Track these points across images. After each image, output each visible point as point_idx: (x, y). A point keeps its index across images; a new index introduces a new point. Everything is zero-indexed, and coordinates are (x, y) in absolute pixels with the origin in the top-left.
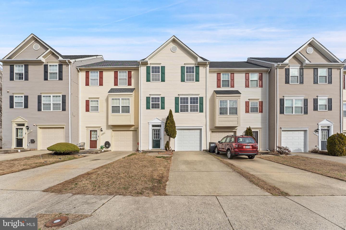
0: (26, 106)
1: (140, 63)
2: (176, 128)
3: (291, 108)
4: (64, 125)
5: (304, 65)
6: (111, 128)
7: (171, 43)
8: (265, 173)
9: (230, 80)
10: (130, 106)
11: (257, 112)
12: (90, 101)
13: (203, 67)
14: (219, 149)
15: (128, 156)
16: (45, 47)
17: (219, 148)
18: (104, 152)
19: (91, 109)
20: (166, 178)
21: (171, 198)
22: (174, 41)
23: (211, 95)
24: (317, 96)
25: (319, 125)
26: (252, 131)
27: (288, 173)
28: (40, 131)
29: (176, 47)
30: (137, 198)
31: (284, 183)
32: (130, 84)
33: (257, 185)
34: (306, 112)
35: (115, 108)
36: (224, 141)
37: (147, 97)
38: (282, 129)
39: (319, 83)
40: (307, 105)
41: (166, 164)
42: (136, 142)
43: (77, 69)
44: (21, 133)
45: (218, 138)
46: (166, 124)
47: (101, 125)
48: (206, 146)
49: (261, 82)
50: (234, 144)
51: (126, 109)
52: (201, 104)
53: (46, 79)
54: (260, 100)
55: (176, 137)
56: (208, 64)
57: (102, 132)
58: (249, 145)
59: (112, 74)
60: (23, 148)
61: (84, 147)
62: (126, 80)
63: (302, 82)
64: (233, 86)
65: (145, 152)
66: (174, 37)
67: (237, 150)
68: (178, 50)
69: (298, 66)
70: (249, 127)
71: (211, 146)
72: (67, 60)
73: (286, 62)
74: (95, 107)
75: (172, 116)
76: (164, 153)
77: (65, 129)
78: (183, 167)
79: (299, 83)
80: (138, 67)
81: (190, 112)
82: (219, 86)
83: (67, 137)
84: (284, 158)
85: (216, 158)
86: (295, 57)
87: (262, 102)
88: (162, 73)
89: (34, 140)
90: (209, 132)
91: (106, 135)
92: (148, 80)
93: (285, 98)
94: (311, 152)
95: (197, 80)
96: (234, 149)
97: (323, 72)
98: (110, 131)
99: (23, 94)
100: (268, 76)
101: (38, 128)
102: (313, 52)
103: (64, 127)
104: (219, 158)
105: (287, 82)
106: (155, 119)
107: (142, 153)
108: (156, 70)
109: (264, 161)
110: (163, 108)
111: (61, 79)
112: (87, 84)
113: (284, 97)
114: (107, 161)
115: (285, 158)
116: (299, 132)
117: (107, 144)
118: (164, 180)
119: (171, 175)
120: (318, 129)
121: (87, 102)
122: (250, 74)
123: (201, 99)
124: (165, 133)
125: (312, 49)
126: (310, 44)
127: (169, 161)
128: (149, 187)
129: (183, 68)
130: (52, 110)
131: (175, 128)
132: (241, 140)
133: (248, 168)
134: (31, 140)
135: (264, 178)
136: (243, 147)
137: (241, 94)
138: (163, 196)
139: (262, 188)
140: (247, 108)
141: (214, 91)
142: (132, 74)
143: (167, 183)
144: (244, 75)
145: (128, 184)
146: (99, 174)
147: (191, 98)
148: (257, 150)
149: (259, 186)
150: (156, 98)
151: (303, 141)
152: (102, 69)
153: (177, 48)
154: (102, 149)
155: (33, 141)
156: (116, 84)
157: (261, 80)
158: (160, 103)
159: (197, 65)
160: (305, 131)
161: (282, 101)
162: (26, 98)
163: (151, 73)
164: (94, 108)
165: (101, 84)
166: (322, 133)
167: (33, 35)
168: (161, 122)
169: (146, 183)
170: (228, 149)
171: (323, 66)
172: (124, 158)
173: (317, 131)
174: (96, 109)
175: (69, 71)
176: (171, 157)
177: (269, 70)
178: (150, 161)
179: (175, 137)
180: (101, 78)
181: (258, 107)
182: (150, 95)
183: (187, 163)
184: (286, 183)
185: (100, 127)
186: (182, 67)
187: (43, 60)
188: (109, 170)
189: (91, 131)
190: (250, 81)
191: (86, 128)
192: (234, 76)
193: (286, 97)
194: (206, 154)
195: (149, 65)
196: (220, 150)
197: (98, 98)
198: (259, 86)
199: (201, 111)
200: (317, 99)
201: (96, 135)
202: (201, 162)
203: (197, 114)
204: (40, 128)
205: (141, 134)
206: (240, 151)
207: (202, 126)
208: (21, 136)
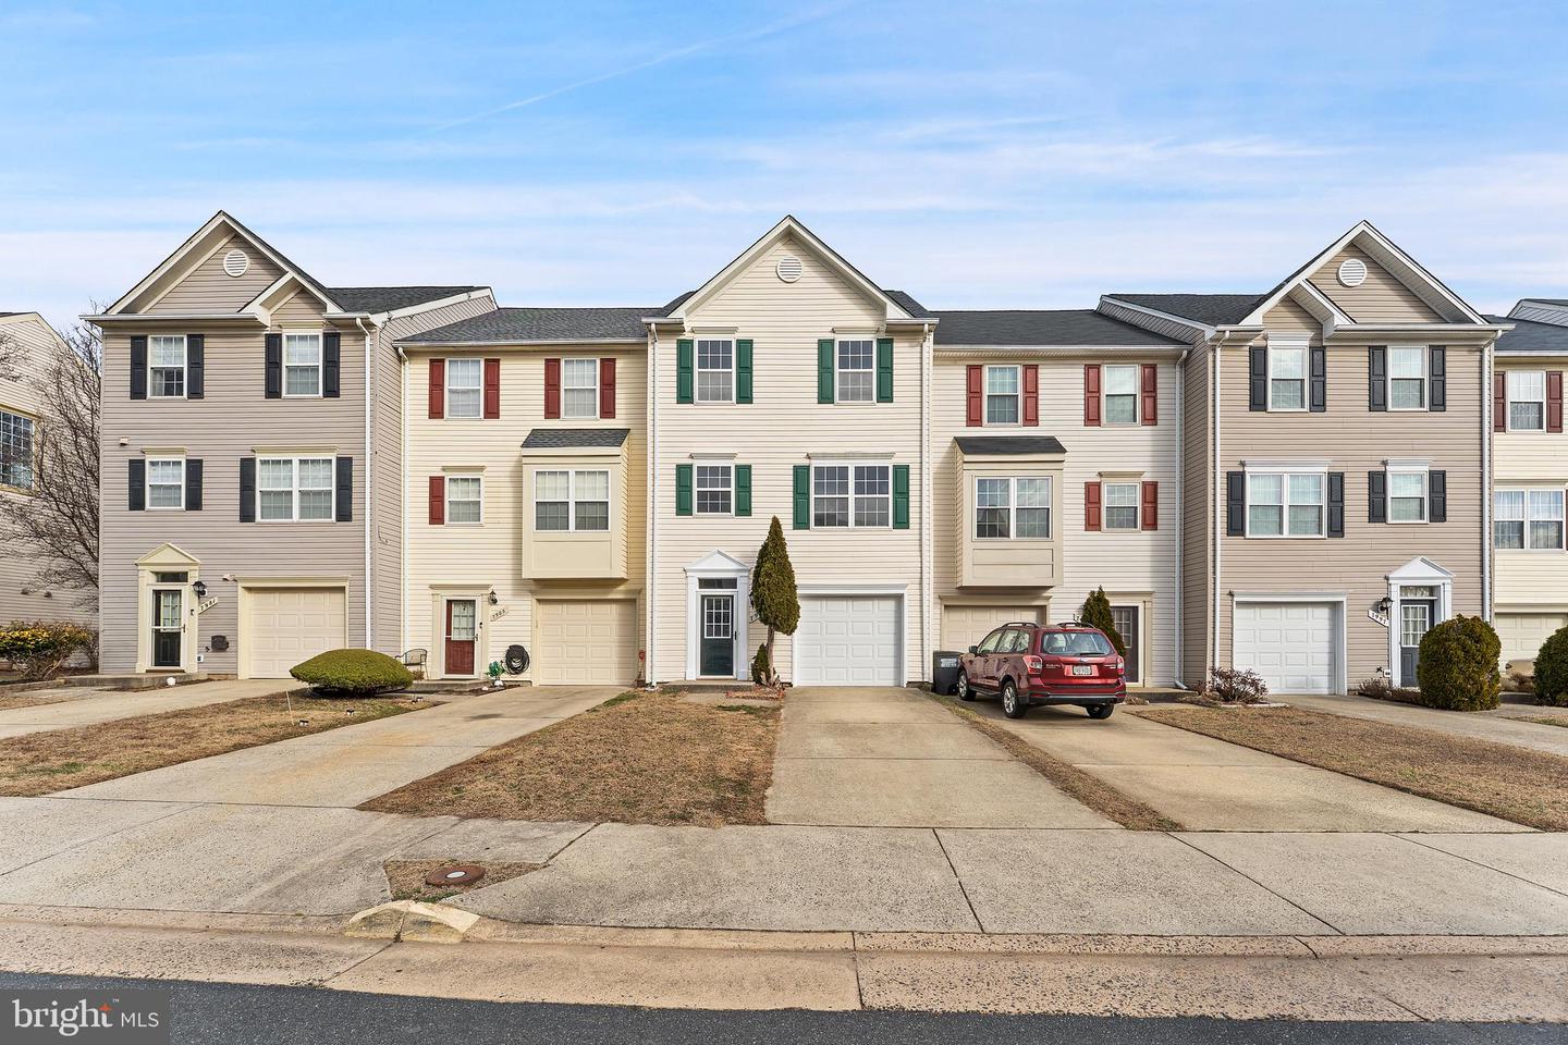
0: (194, 503)
1: (653, 326)
2: (798, 592)
3: (1276, 511)
4: (345, 579)
5: (1329, 332)
6: (532, 593)
7: (779, 245)
8: (1132, 767)
9: (1020, 392)
10: (609, 500)
11: (1136, 527)
12: (447, 480)
13: (907, 344)
14: (974, 681)
15: (608, 704)
16: (270, 262)
17: (975, 676)
18: (505, 687)
19: (451, 514)
20: (763, 778)
21: (786, 832)
22: (790, 237)
23: (943, 455)
24: (1385, 463)
25: (1390, 582)
26: (1111, 605)
27: (1221, 766)
28: (247, 603)
29: (800, 260)
30: (674, 831)
31: (1185, 796)
32: (608, 410)
33: (1086, 800)
34: (1337, 529)
35: (550, 511)
36: (990, 646)
37: (679, 468)
38: (1235, 599)
39: (1390, 408)
40: (1342, 500)
41: (759, 731)
42: (635, 651)
43: (396, 349)
44: (173, 608)
45: (969, 632)
46: (757, 574)
47: (496, 577)
48: (918, 669)
49: (1149, 401)
50: (1027, 660)
51: (594, 517)
52: (902, 493)
53: (273, 391)
54: (1147, 478)
55: (795, 627)
56: (930, 331)
57: (494, 609)
58: (1087, 664)
59: (536, 369)
60: (183, 671)
61: (423, 669)
62: (592, 395)
63: (1319, 404)
64: (1032, 420)
65: (672, 690)
66: (789, 222)
67: (1038, 681)
68: (807, 274)
69: (1303, 339)
70: (1097, 590)
71: (943, 665)
72: (358, 317)
73: (1254, 320)
74: (468, 503)
75: (783, 546)
76: (749, 694)
77: (347, 596)
78: (826, 744)
79: (1307, 409)
80: (642, 340)
81: (856, 525)
82: (974, 419)
83: (356, 624)
84: (1233, 718)
85: (958, 713)
86: (1291, 301)
87: (1155, 485)
88: (739, 366)
89: (224, 637)
90: (933, 610)
91: (510, 618)
92: (684, 396)
93: (1246, 469)
94: (1360, 694)
95: (886, 396)
96: (1029, 676)
97: (1407, 363)
98: (528, 604)
99: (181, 451)
100: (1181, 378)
101: (241, 591)
102: (1364, 278)
103: (346, 584)
104: (970, 714)
105: (1258, 402)
106: (714, 553)
107: (663, 693)
108: (715, 353)
109: (1147, 727)
110: (744, 509)
111: (332, 390)
112: (436, 411)
113: (1243, 464)
114: (528, 721)
115: (1237, 716)
116: (1310, 609)
117: (517, 657)
118: (755, 784)
119: (782, 769)
120: (1387, 600)
121: (436, 485)
122: (1105, 370)
123: (902, 472)
124: (753, 611)
125: (1363, 264)
126: (1357, 248)
127: (770, 722)
128: (707, 801)
129: (824, 347)
130: (296, 517)
131: (795, 594)
132: (1061, 641)
133: (1073, 749)
134: (213, 638)
135: (1119, 783)
136: (1062, 670)
137: (1064, 451)
138: (757, 828)
139: (1099, 808)
140: (1094, 511)
141: (956, 439)
142: (617, 370)
143: (769, 792)
144: (1078, 373)
145: (635, 792)
146: (522, 762)
147: (859, 470)
148: (1118, 683)
149: (1088, 804)
150: (714, 470)
151: (1325, 647)
152: (498, 349)
153: (803, 264)
154: (494, 678)
155: (220, 644)
156: (552, 410)
157: (1150, 394)
158: (732, 489)
159: (883, 336)
160: (1335, 606)
161: (1236, 482)
162: (195, 469)
163: (696, 370)
164: (462, 509)
165: (492, 411)
166: (1406, 615)
167: (224, 218)
168: (735, 567)
169: (697, 791)
170: (1008, 678)
171: (1408, 338)
172: (594, 710)
173: (1382, 606)
174: (472, 511)
175: (365, 359)
176: (779, 709)
177: (1185, 353)
178: (698, 723)
179: (793, 631)
180: (492, 385)
181: (1139, 505)
182: (691, 457)
183: (841, 729)
184: (1196, 797)
185: (486, 587)
186: (821, 343)
187: (264, 316)
188: (553, 751)
189: (449, 602)
190: (1103, 399)
191: (432, 592)
192: (1039, 376)
193: (1253, 464)
194: (918, 698)
195: (687, 336)
196: (979, 681)
197: (481, 469)
198: (1144, 419)
199: (902, 522)
200: (1384, 474)
201: (471, 619)
202: (892, 726)
203: (884, 537)
204: (249, 589)
205: (655, 615)
206: (1054, 687)
207: (904, 586)
208: (173, 622)
